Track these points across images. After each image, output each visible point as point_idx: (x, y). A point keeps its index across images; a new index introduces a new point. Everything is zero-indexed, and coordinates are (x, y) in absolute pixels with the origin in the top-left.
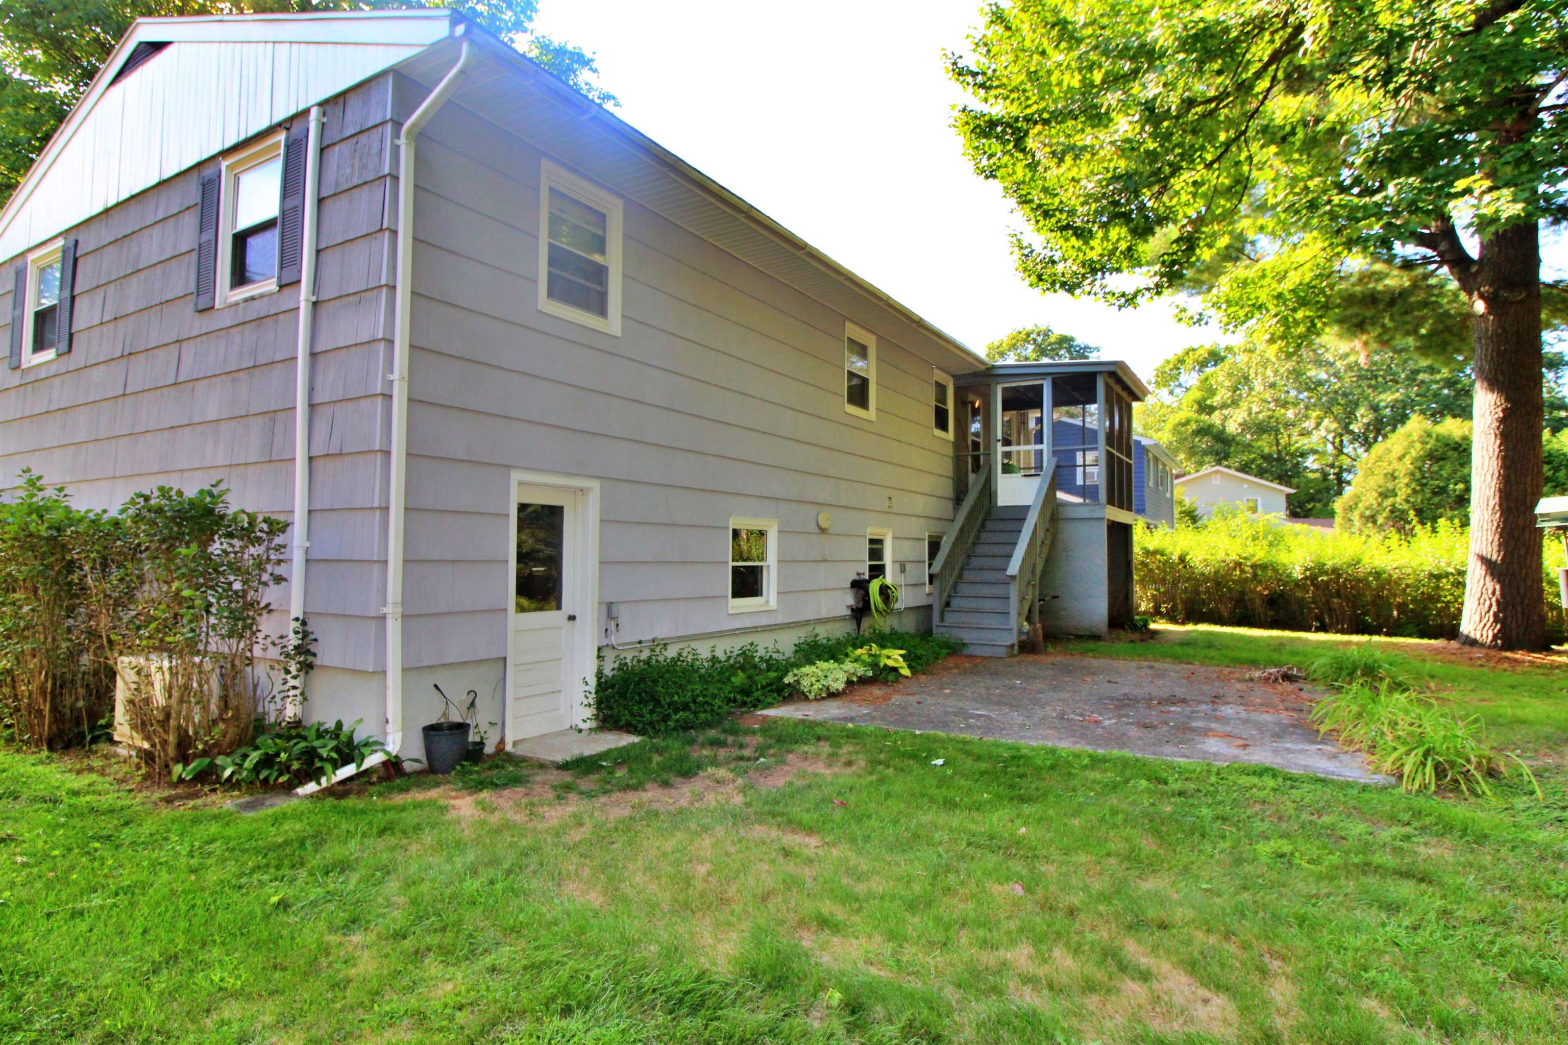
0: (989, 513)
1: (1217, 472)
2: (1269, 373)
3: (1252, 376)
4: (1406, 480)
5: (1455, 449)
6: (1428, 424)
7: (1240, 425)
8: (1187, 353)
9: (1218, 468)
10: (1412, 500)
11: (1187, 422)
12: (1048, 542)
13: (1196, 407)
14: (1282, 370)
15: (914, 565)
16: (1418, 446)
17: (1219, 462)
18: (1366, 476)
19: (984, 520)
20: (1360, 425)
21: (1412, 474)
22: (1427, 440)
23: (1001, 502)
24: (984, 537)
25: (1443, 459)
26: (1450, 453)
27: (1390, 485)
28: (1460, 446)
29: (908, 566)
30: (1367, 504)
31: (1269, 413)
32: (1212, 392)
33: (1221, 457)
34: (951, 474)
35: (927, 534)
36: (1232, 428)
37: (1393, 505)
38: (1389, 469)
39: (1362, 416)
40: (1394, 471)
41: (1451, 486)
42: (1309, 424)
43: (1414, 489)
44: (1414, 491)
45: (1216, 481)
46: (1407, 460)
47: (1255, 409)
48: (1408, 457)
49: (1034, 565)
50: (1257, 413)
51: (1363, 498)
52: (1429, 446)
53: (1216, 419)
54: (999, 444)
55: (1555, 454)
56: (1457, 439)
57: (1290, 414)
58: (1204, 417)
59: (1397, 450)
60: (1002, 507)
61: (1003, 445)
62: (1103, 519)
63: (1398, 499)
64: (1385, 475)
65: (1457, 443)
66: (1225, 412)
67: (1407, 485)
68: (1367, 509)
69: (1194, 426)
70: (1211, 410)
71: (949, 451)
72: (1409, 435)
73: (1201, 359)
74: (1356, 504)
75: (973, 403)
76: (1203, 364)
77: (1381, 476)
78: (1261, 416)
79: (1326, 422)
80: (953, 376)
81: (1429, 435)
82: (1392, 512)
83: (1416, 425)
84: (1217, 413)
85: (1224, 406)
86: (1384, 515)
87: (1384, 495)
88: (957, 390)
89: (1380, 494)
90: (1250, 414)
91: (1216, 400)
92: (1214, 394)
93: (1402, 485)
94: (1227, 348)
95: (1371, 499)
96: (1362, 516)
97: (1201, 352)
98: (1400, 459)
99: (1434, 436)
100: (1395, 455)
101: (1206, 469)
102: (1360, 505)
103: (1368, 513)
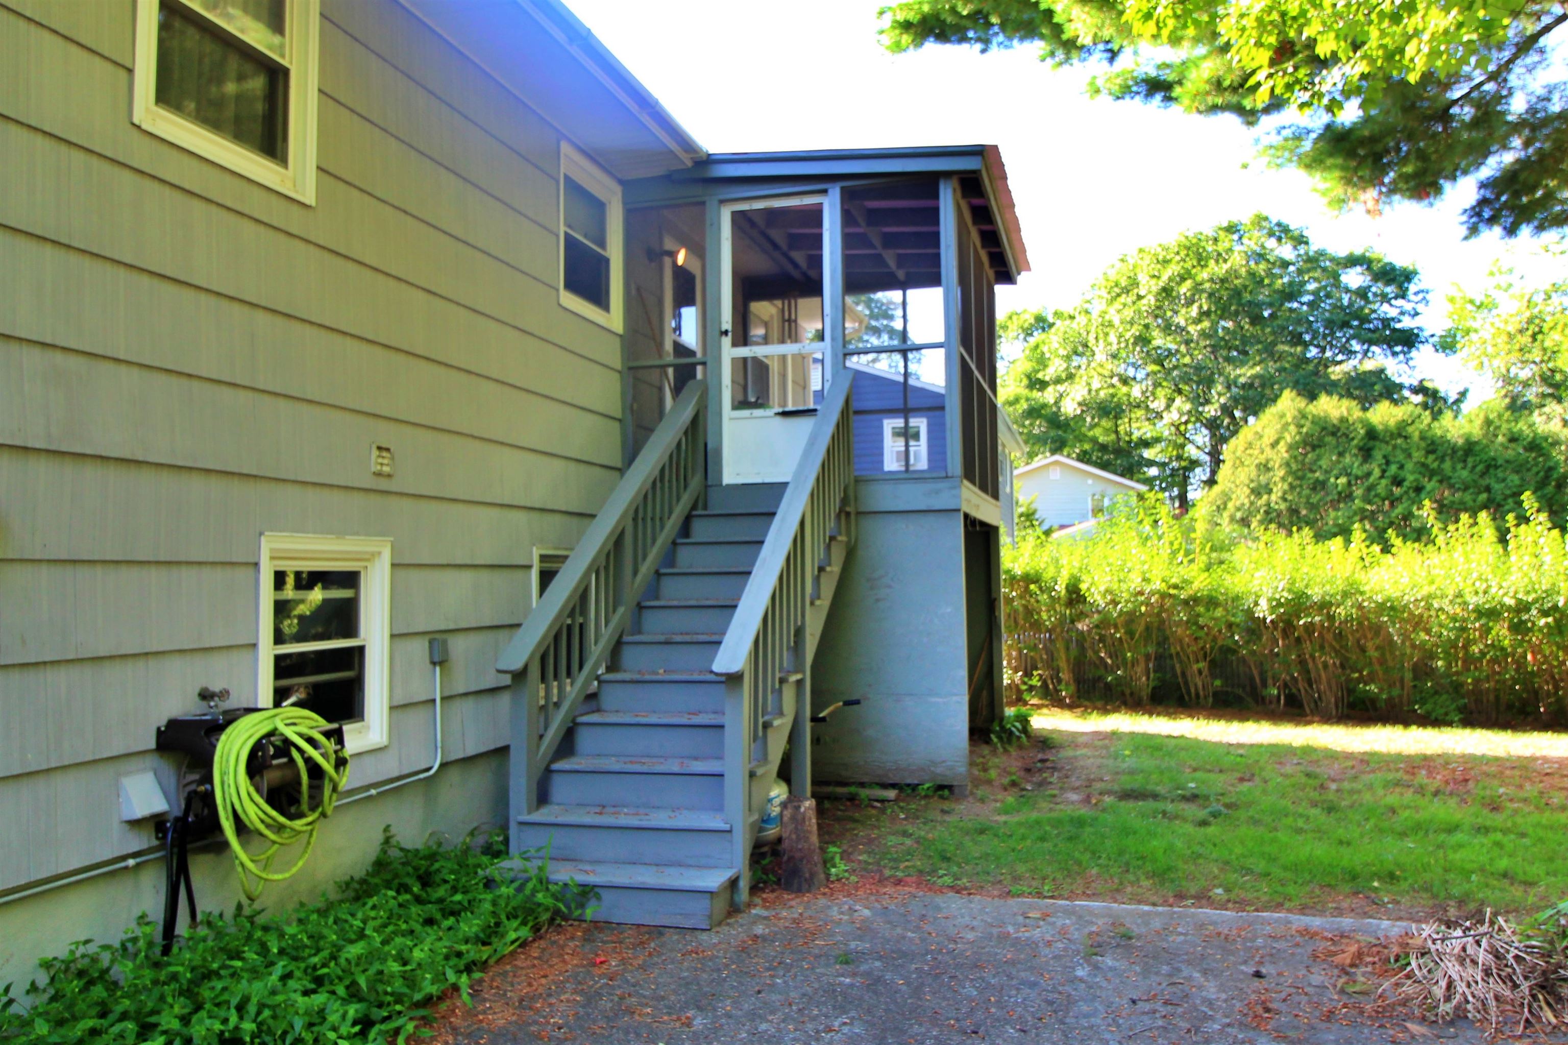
0: (700, 503)
1: (1056, 463)
2: (1112, 338)
3: (1092, 342)
4: (1282, 473)
5: (1333, 434)
6: (1301, 403)
7: (1080, 404)
8: (1010, 318)
9: (1057, 457)
10: (1289, 497)
11: (1017, 400)
12: (835, 569)
13: (1025, 381)
14: (1128, 335)
15: (474, 640)
16: (1292, 429)
17: (1054, 452)
18: (1235, 467)
19: (688, 520)
20: (1217, 406)
21: (1288, 464)
22: (1303, 422)
23: (729, 477)
24: (687, 558)
25: (1320, 446)
26: (1329, 439)
27: (1263, 479)
28: (1339, 429)
29: (459, 646)
30: (1238, 504)
31: (1111, 391)
32: (1042, 362)
33: (1058, 446)
34: (615, 407)
35: (536, 553)
36: (1069, 408)
37: (1268, 504)
38: (1262, 459)
39: (1220, 394)
40: (1268, 461)
41: (1332, 480)
42: (1158, 404)
43: (1290, 484)
44: (1292, 487)
45: (1055, 474)
46: (1282, 447)
47: (1096, 385)
48: (1282, 443)
49: (799, 632)
50: (1097, 391)
51: (1234, 496)
52: (1304, 430)
53: (1049, 396)
54: (726, 341)
55: (1438, 442)
56: (1335, 422)
57: (1136, 392)
58: (1036, 394)
59: (1270, 435)
60: (729, 486)
61: (735, 344)
62: (959, 510)
63: (1274, 497)
64: (1258, 466)
65: (1334, 425)
66: (1061, 388)
67: (1283, 479)
68: (1238, 509)
69: (1023, 406)
70: (1042, 385)
71: (613, 356)
72: (1282, 416)
73: (1026, 325)
74: (1225, 504)
75: (673, 255)
76: (1028, 332)
77: (1253, 468)
78: (1102, 394)
79: (1179, 401)
80: (621, 182)
81: (1304, 416)
82: (1267, 513)
83: (1290, 403)
84: (1050, 389)
85: (1058, 381)
86: (1259, 517)
87: (1257, 492)
88: (631, 214)
89: (1253, 491)
90: (1090, 391)
91: (1048, 374)
92: (1045, 366)
93: (1277, 479)
94: (1056, 313)
95: (1242, 497)
96: (1232, 519)
97: (1023, 317)
98: (1274, 445)
99: (1310, 417)
100: (1266, 441)
101: (1038, 461)
102: (1230, 505)
103: (1239, 515)
